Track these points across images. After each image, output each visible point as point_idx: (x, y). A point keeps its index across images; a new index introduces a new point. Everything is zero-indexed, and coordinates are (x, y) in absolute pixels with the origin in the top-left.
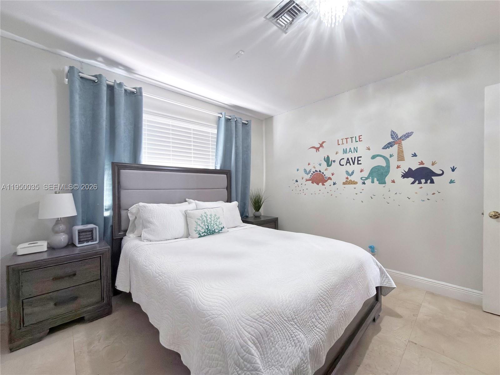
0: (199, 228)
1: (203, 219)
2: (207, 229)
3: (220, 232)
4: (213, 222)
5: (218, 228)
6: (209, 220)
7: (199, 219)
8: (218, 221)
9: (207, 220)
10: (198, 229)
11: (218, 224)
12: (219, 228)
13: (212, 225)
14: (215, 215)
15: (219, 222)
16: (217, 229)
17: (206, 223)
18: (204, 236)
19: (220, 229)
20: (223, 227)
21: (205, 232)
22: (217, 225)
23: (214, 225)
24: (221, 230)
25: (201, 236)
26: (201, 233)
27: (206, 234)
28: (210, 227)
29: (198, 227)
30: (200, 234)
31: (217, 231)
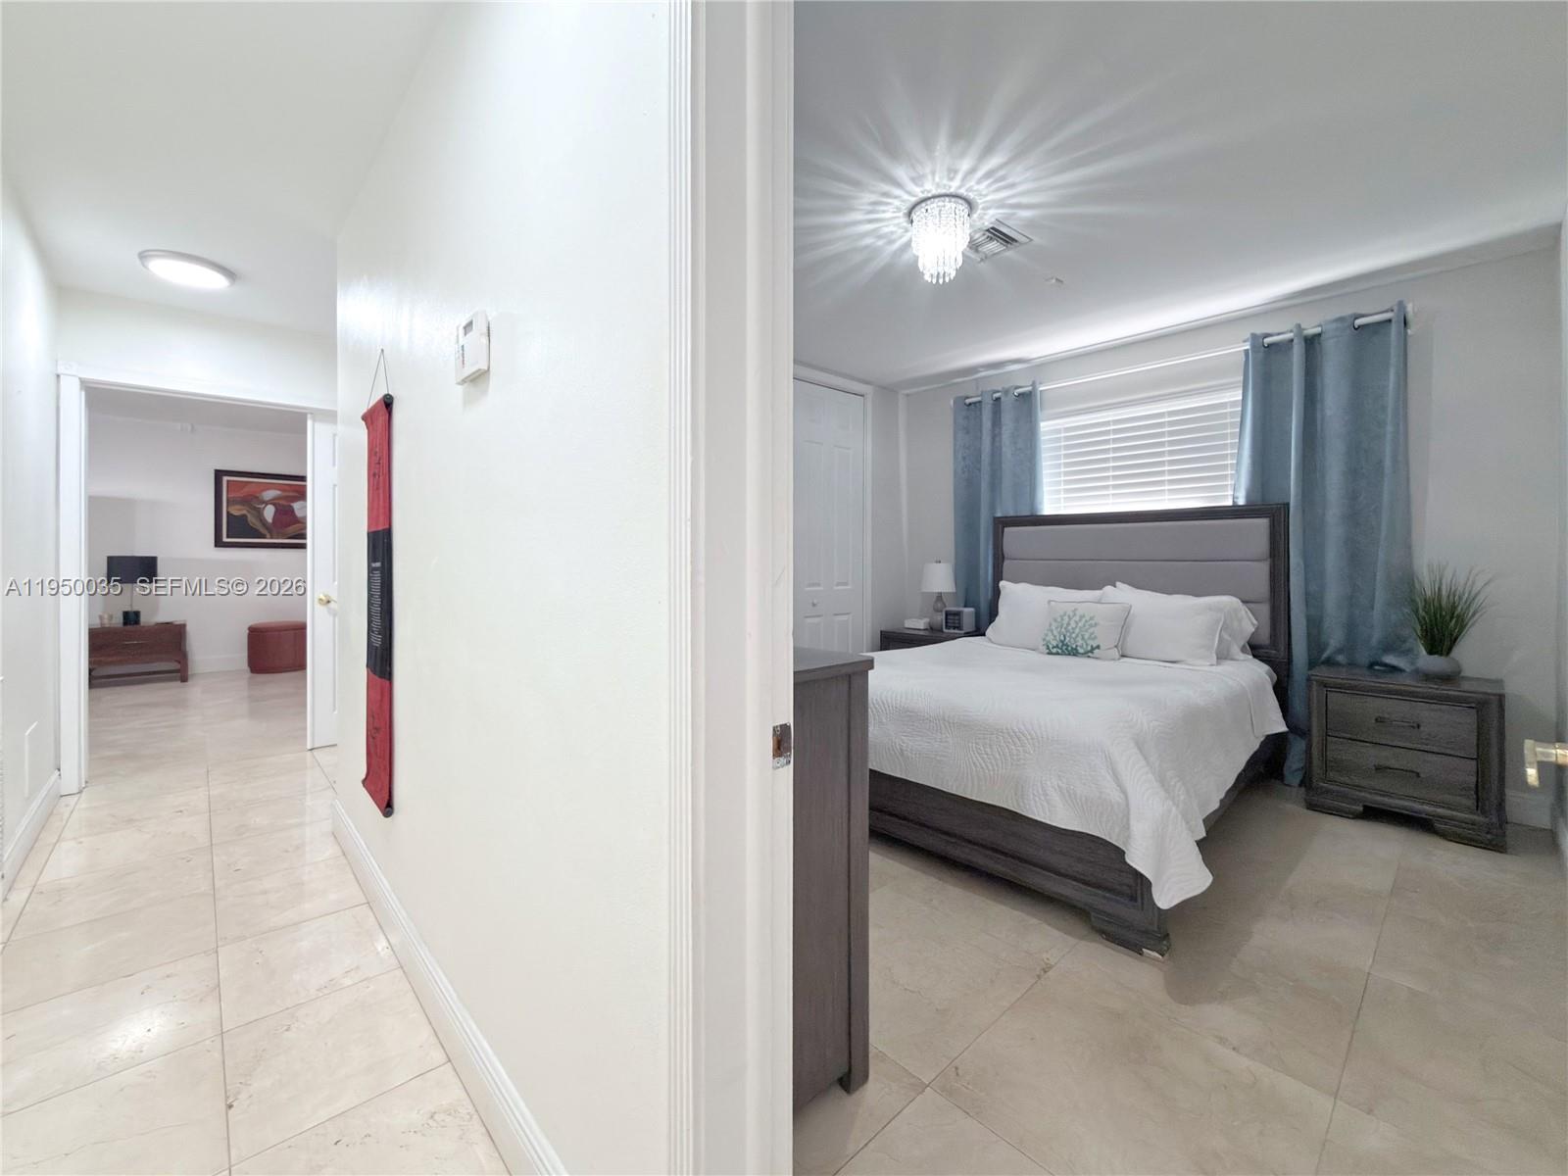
0: (1050, 637)
1: (1062, 619)
2: (1062, 642)
3: (1090, 654)
4: (1077, 631)
5: (1085, 646)
6: (1073, 624)
7: (1055, 620)
8: (1091, 630)
9: (1068, 624)
10: (1048, 639)
11: (1086, 637)
12: (1087, 645)
13: (1074, 635)
14: (1091, 619)
15: (1092, 633)
16: (1082, 647)
17: (1063, 630)
18: (1058, 654)
19: (1089, 648)
20: (1098, 647)
21: (1057, 646)
22: (1083, 639)
23: (1077, 636)
24: (1092, 651)
25: (1050, 653)
26: (1051, 646)
27: (1060, 651)
28: (1068, 639)
29: (1050, 634)
30: (1048, 648)
31: (1081, 651)
